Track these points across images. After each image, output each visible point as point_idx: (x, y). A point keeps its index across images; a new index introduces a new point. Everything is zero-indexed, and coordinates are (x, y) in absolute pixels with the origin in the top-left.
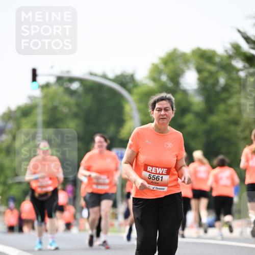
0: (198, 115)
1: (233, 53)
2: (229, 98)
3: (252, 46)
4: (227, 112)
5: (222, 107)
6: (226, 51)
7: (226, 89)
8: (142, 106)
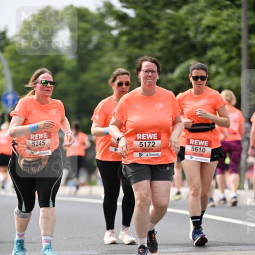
0: (70, 73)
1: (106, 11)
2: (101, 56)
3: (125, 4)
4: (99, 70)
5: (94, 65)
6: (98, 9)
7: (99, 47)
8: (13, 63)
